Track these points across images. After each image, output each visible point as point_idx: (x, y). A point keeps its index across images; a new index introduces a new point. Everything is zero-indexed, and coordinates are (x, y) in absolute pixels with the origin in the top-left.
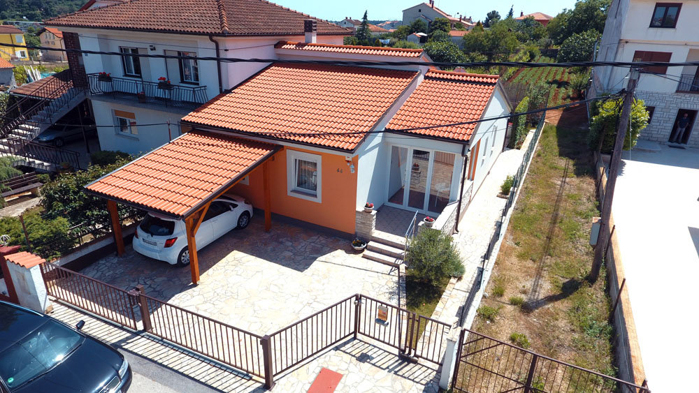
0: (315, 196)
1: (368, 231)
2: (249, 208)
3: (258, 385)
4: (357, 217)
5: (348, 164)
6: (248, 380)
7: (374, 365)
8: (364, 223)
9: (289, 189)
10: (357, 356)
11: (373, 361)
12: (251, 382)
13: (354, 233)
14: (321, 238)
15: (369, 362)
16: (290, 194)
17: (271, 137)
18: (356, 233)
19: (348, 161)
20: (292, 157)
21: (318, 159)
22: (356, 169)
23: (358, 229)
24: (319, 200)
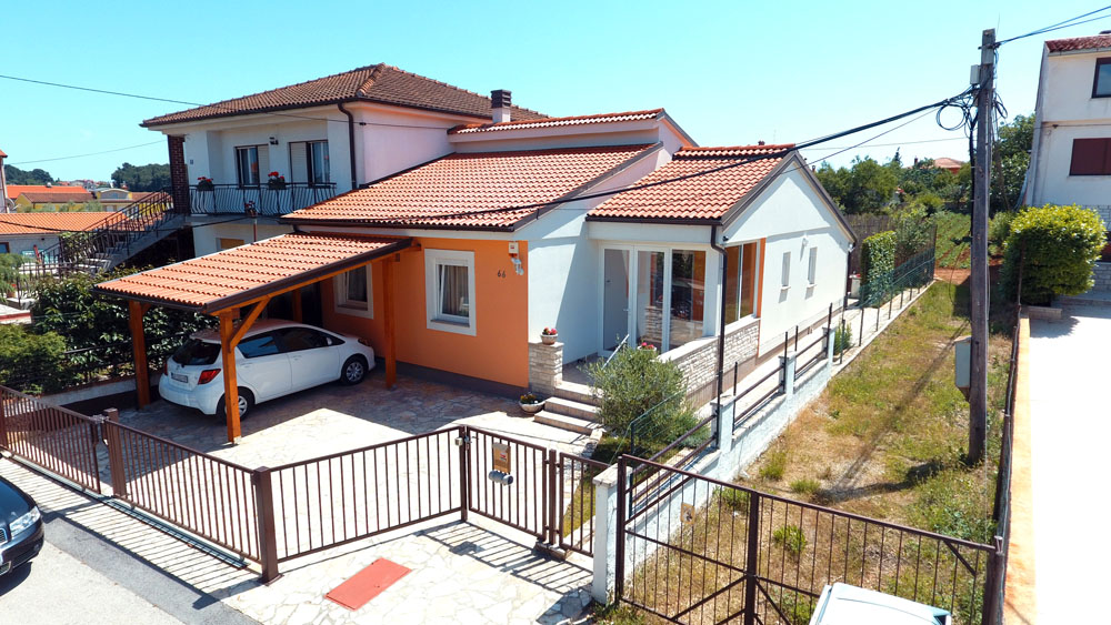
0: (467, 325)
1: (548, 379)
2: (368, 353)
3: (253, 576)
4: (531, 354)
5: (513, 260)
6: (239, 569)
7: (479, 559)
8: (541, 365)
9: (429, 317)
10: (454, 545)
11: (479, 555)
12: (243, 571)
13: (526, 386)
14: (475, 398)
15: (471, 555)
16: (431, 326)
17: (397, 225)
18: (530, 385)
19: (513, 255)
20: (434, 260)
21: (466, 259)
22: (524, 266)
23: (533, 377)
24: (471, 331)
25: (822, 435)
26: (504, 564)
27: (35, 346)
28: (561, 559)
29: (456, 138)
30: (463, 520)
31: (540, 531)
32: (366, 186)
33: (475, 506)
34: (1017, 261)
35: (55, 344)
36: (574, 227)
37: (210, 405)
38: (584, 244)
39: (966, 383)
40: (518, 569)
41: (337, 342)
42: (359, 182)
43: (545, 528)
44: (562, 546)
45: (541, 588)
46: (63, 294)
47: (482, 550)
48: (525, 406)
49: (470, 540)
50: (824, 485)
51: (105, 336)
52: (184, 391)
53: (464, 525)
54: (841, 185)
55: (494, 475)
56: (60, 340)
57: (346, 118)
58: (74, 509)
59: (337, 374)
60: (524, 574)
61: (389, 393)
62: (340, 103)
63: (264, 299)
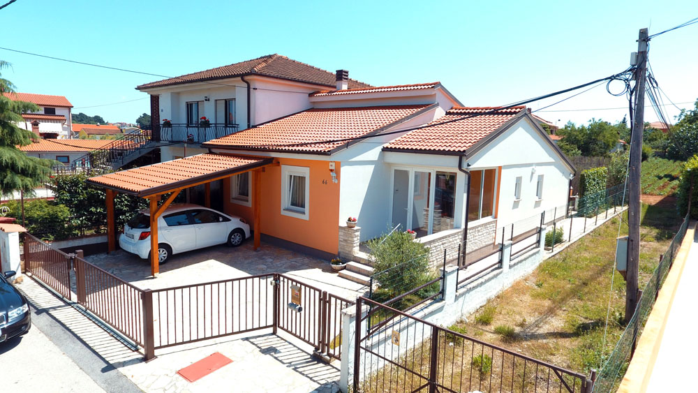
0: (304, 213)
1: (350, 250)
2: (246, 228)
3: (141, 356)
4: (340, 233)
5: (331, 173)
6: (133, 351)
7: (276, 358)
8: (345, 241)
9: (282, 207)
10: (263, 348)
11: (276, 355)
12: (136, 353)
13: (336, 253)
14: (306, 259)
15: (272, 355)
16: (283, 213)
17: (263, 149)
18: (339, 253)
19: (332, 170)
20: (287, 172)
21: (304, 172)
22: (338, 177)
23: (340, 248)
24: (306, 217)
25: (527, 298)
26: (290, 363)
27: (51, 212)
28: (327, 363)
29: (314, 99)
30: (274, 333)
31: (317, 344)
32: (255, 127)
33: (281, 325)
34: (688, 190)
35: (64, 211)
36: (374, 154)
37: (144, 254)
38: (380, 166)
39: (624, 268)
40: (298, 366)
41: (226, 220)
42: (252, 124)
43: (319, 342)
44: (329, 354)
45: (309, 379)
46: (72, 183)
47: (280, 352)
48: (333, 266)
49: (274, 346)
50: (517, 330)
51: (93, 209)
52: (130, 243)
53: (274, 336)
54: (580, 137)
55: (292, 305)
56: (66, 209)
57: (246, 85)
58: (54, 308)
59: (225, 240)
60: (300, 370)
61: (255, 253)
62: (242, 76)
63: (178, 190)
